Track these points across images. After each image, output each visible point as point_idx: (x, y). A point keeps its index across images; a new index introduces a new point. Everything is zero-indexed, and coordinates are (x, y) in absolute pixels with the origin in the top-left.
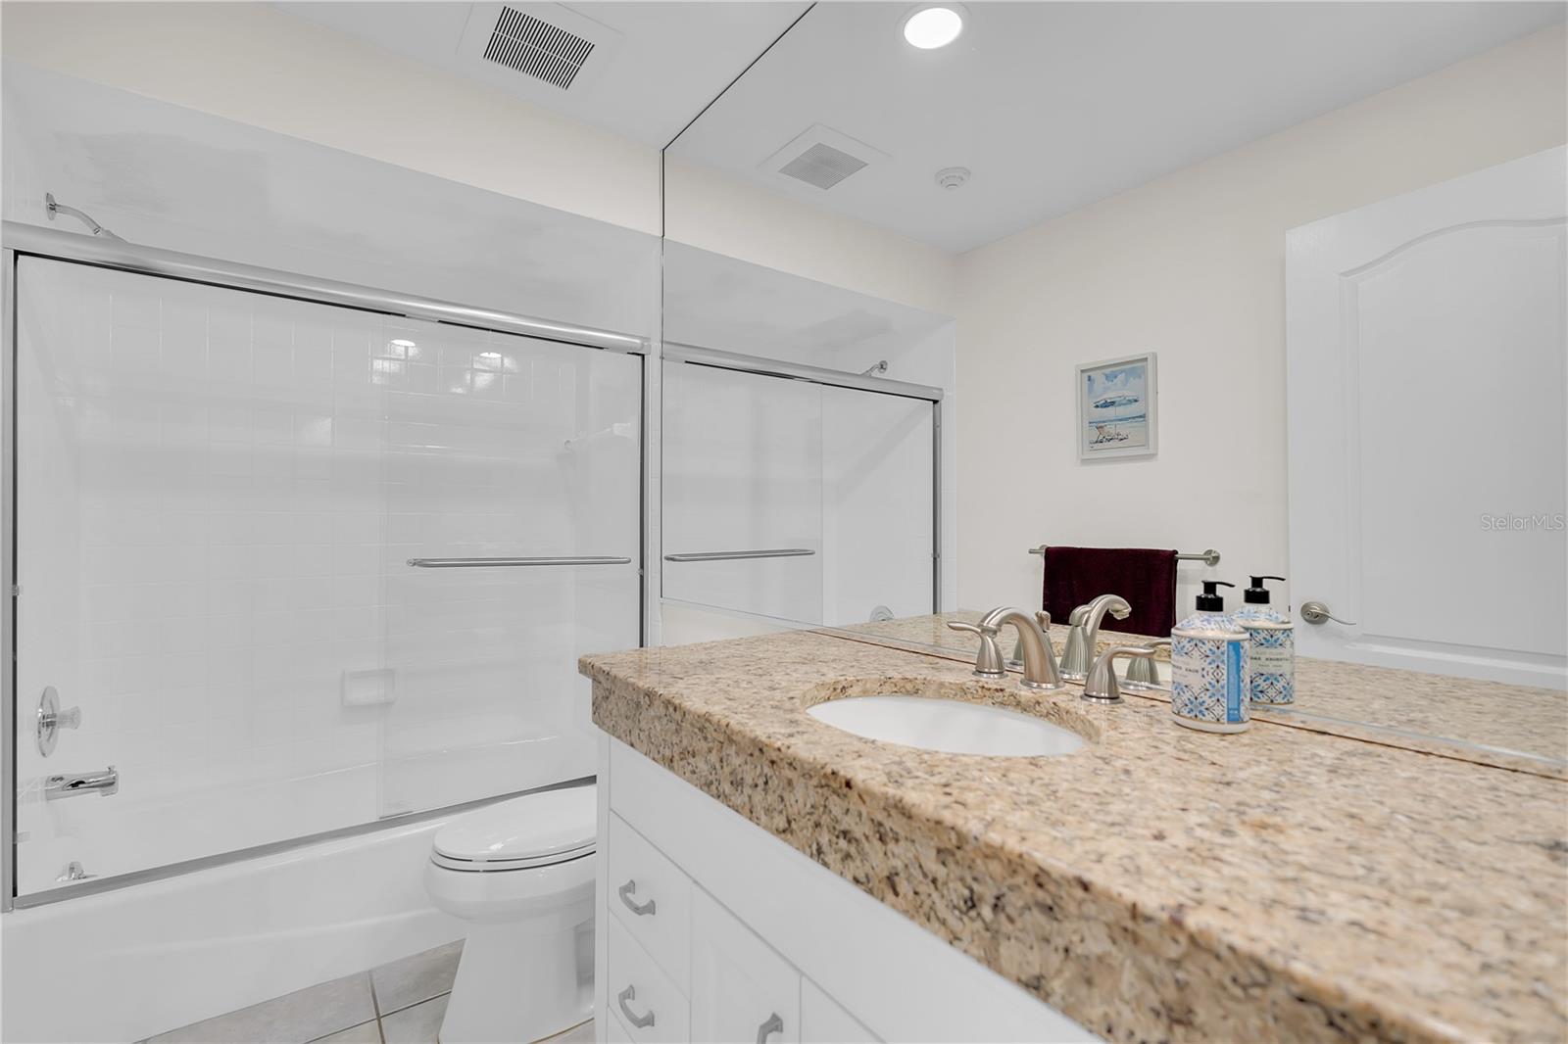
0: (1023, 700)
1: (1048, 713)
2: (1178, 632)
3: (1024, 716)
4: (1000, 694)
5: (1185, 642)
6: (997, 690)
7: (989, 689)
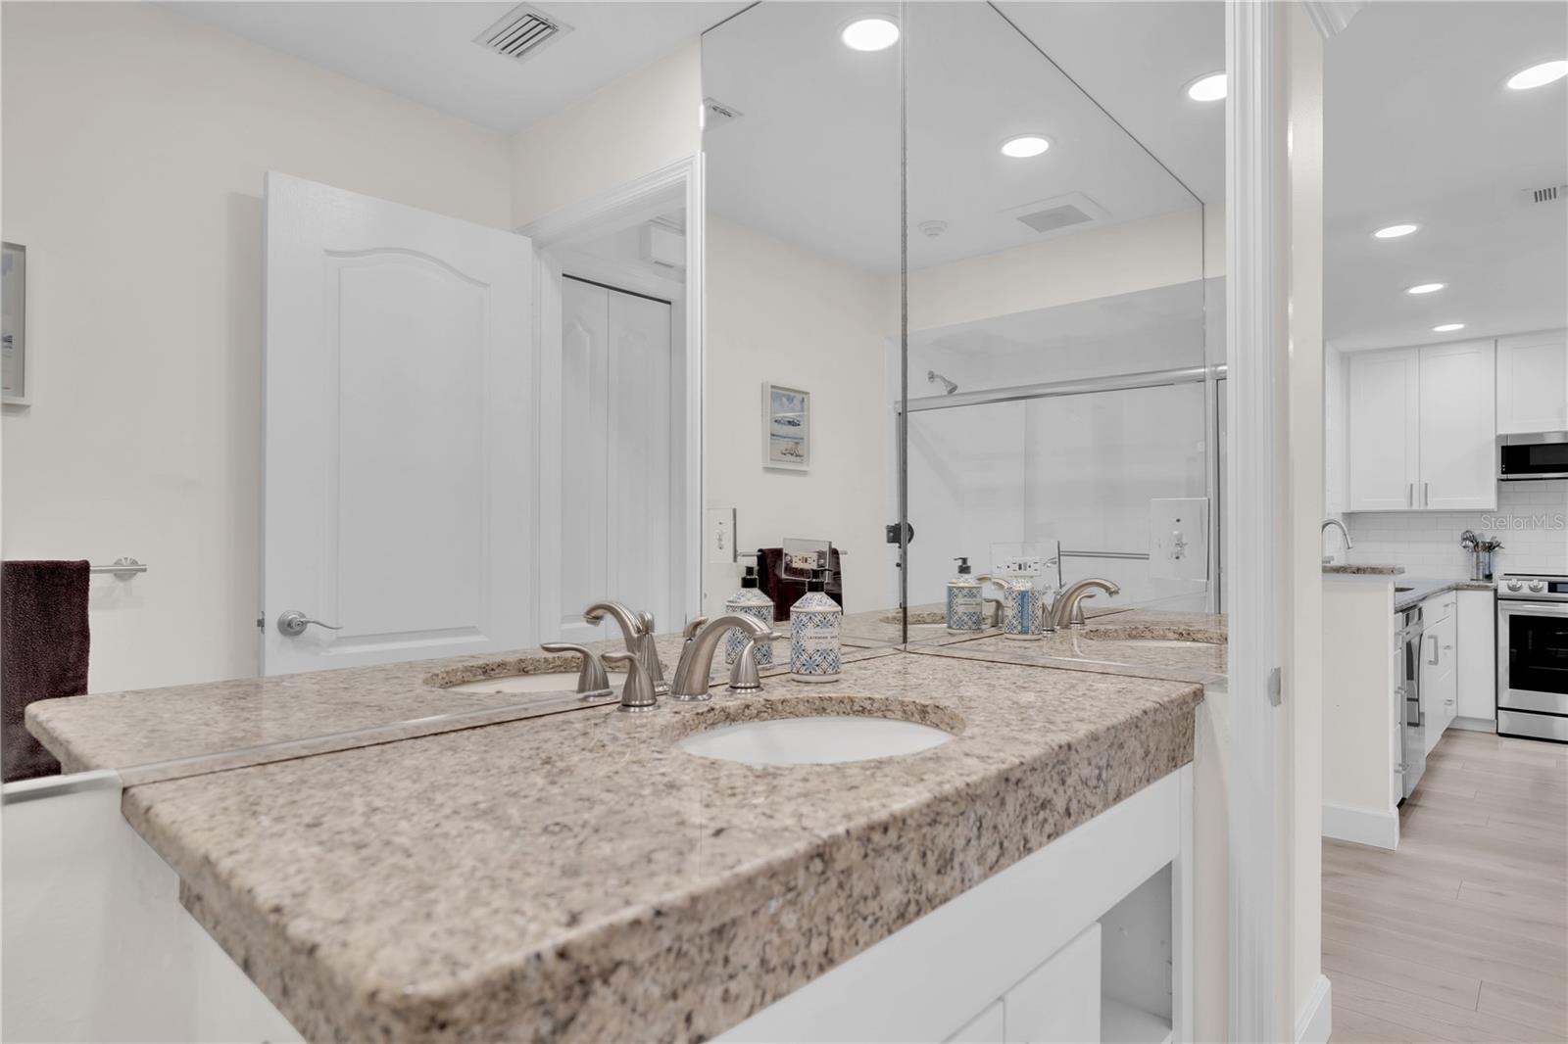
0: (732, 711)
1: (759, 712)
2: (795, 609)
3: (736, 726)
4: (712, 714)
5: (802, 617)
6: (709, 711)
7: (702, 713)
